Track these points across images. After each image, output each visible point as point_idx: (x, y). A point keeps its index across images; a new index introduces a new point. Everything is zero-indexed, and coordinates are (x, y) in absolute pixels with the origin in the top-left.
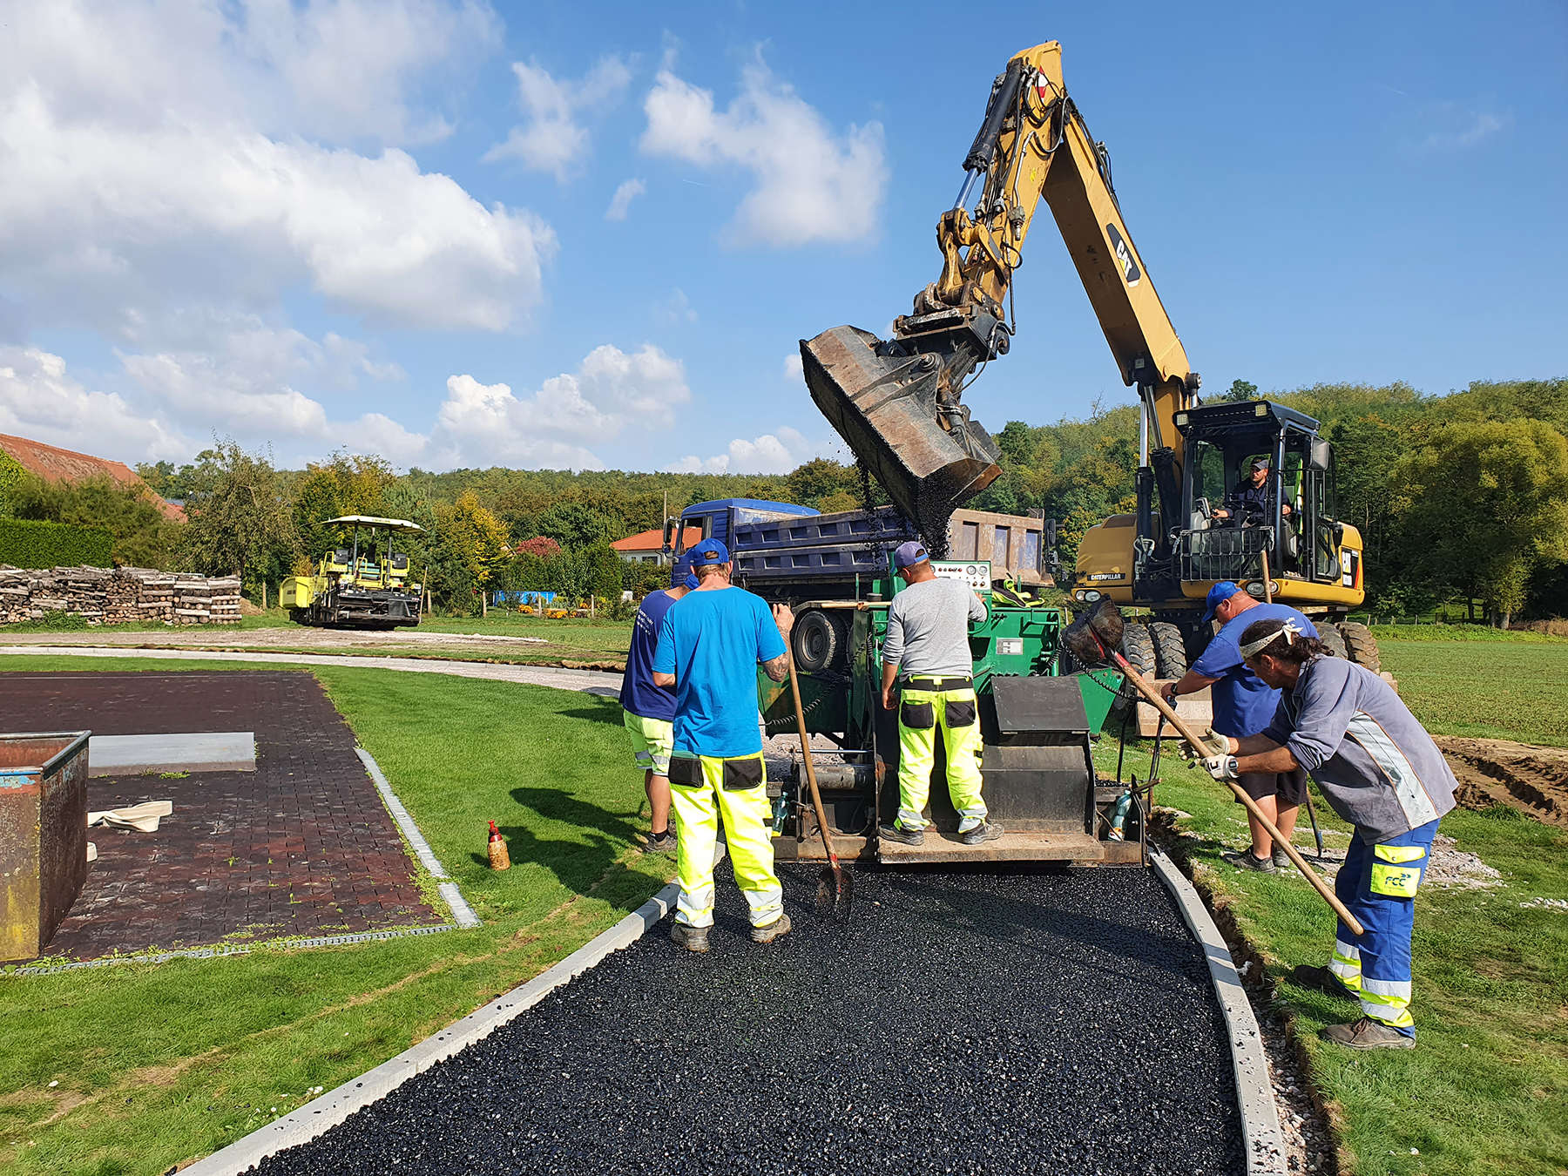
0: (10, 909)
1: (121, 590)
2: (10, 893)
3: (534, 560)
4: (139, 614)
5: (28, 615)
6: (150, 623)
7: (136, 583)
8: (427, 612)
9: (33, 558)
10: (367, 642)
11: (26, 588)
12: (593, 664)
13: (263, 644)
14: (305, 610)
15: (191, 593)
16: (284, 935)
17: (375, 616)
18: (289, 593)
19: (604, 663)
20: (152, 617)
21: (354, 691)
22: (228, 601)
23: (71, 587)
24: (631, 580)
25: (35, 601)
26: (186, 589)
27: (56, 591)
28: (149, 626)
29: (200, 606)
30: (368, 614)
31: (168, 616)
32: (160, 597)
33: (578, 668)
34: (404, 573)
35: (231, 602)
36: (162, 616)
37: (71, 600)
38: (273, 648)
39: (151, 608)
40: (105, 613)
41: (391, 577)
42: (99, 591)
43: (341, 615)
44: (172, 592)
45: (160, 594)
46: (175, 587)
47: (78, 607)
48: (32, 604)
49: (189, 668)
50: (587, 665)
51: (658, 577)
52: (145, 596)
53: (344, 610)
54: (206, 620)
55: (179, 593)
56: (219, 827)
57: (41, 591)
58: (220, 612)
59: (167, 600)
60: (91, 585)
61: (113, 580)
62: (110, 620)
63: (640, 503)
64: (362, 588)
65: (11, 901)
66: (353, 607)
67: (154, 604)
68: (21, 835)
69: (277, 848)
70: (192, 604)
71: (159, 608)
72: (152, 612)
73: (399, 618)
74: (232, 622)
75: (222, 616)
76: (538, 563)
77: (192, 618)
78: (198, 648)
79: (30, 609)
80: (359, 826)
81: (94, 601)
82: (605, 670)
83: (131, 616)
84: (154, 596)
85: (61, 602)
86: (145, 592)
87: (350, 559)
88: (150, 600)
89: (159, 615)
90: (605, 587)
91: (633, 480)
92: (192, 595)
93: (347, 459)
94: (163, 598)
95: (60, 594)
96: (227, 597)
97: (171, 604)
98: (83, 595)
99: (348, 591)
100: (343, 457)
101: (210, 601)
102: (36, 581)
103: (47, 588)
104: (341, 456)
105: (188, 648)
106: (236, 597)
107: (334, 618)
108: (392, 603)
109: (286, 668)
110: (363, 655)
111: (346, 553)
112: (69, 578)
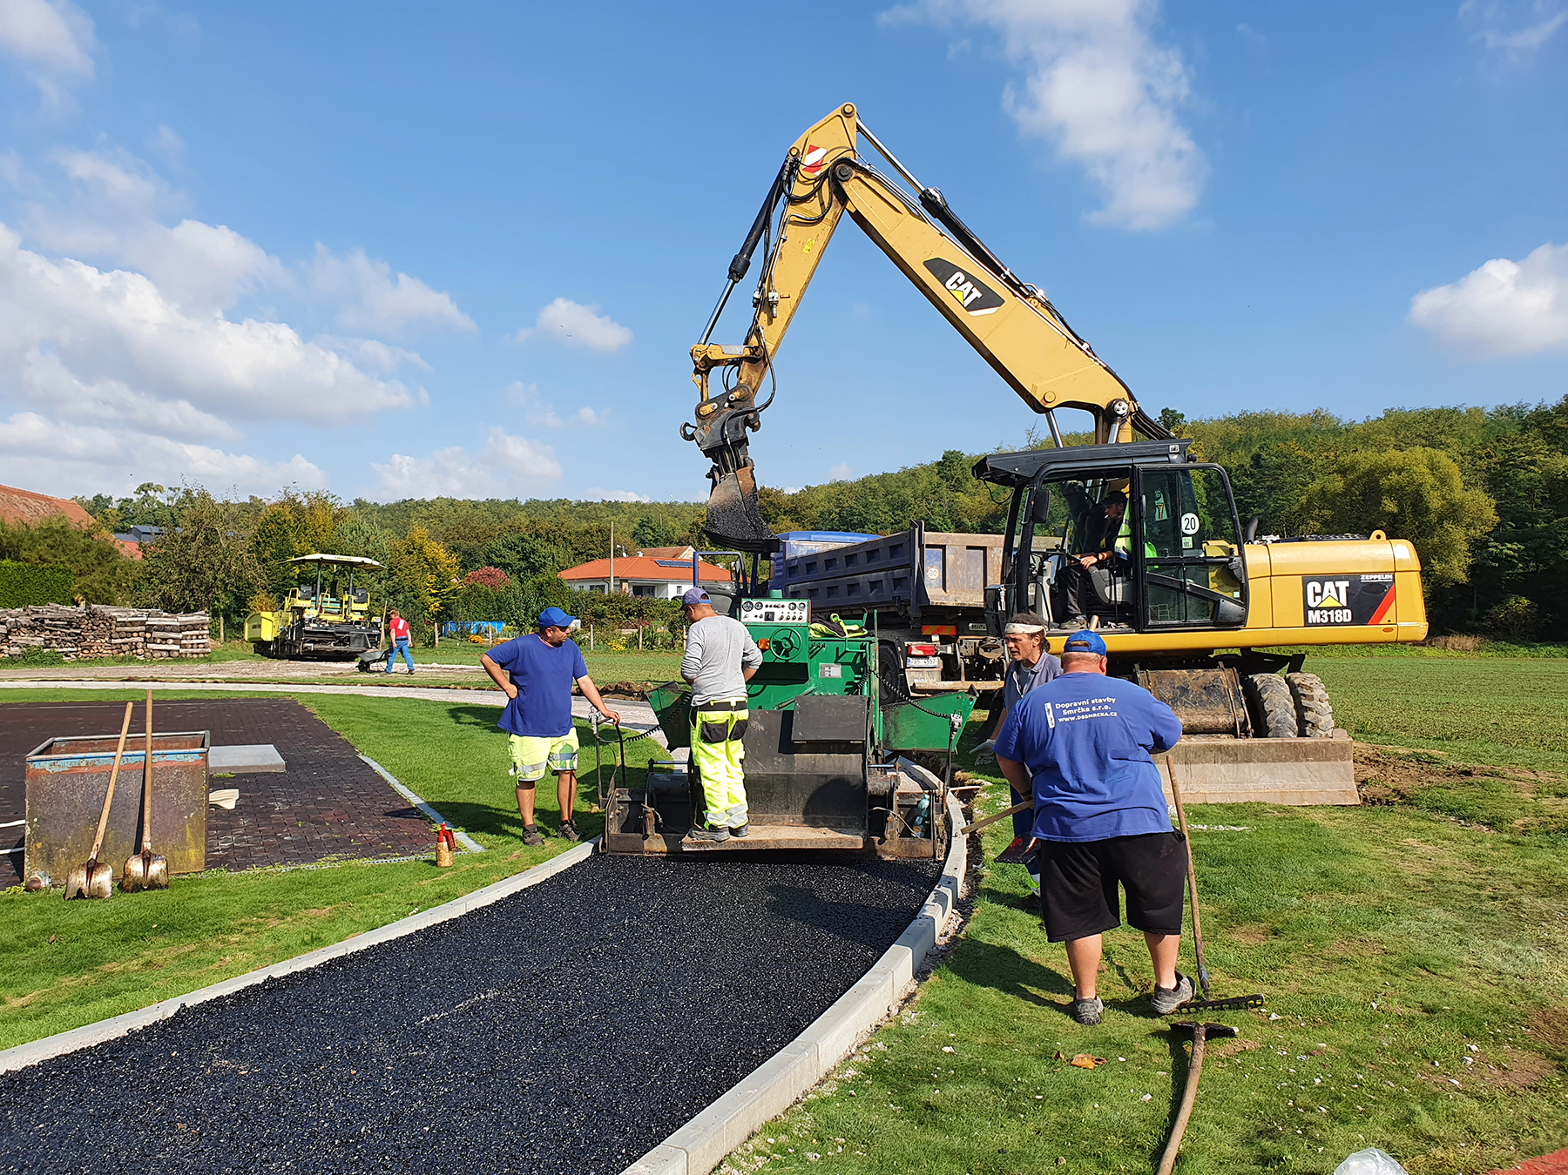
0: (187, 840)
1: (95, 627)
2: (188, 829)
3: (483, 591)
4: (112, 650)
5: (6, 652)
6: (123, 658)
7: (110, 620)
10: (336, 672)
11: (5, 627)
13: (239, 676)
14: (269, 643)
15: (162, 629)
17: (337, 648)
18: (254, 627)
20: (124, 652)
21: (340, 713)
22: (197, 636)
23: (47, 625)
25: (13, 638)
26: (158, 625)
27: (33, 628)
28: (122, 661)
29: (171, 641)
30: (331, 647)
31: (140, 651)
32: (132, 633)
34: (364, 607)
35: (200, 637)
36: (134, 651)
37: (47, 637)
38: (250, 679)
39: (124, 644)
40: (80, 649)
41: (352, 611)
42: (74, 628)
43: (306, 648)
44: (144, 628)
45: (132, 630)
46: (147, 623)
47: (54, 644)
48: (11, 642)
49: (184, 697)
51: (605, 605)
52: (118, 632)
53: (308, 642)
54: (176, 654)
55: (150, 629)
56: (278, 806)
57: (19, 629)
58: (190, 646)
59: (139, 636)
60: (66, 623)
61: (87, 617)
62: (84, 655)
63: (587, 532)
64: (325, 621)
65: (189, 834)
66: (317, 639)
67: (127, 640)
68: (194, 794)
69: (329, 817)
70: (163, 639)
71: (132, 643)
72: (125, 648)
73: (361, 649)
74: (202, 655)
75: (192, 650)
76: (487, 593)
77: (162, 652)
78: (180, 680)
79: (9, 647)
81: (69, 638)
83: (105, 652)
84: (127, 632)
85: (38, 639)
86: (118, 629)
87: (314, 594)
88: (123, 636)
89: (132, 650)
91: (579, 509)
92: (163, 631)
93: (298, 495)
94: (135, 634)
95: (37, 632)
96: (197, 632)
97: (142, 640)
98: (59, 633)
99: (312, 625)
100: (294, 492)
101: (180, 636)
102: (14, 620)
103: (25, 626)
105: (171, 680)
106: (205, 632)
107: (299, 650)
108: (354, 636)
109: (270, 696)
110: (335, 685)
111: (310, 589)
112: (46, 616)
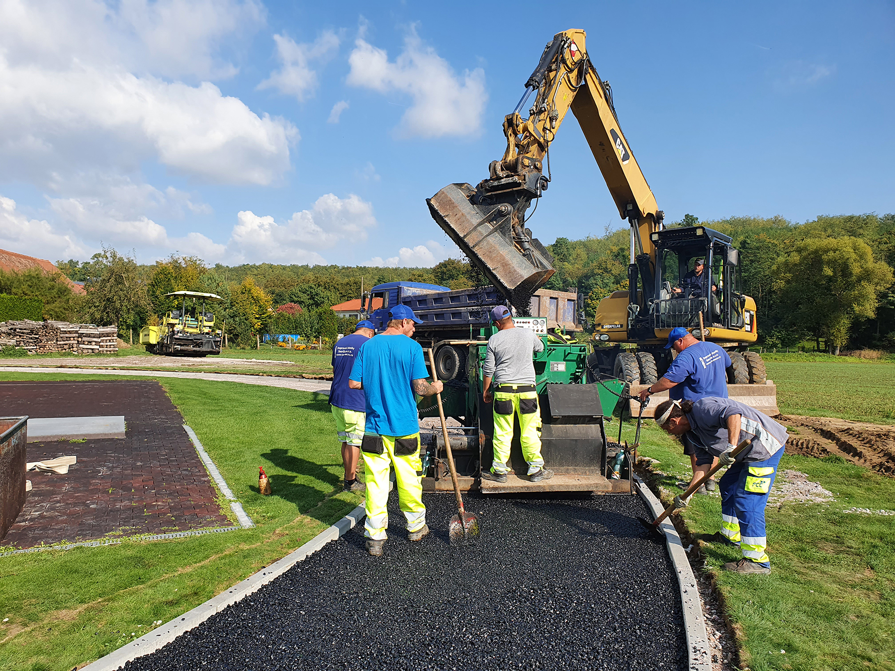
1: (47, 334)
3: (287, 316)
4: (58, 348)
6: (64, 353)
7: (56, 330)
8: (225, 346)
10: (190, 364)
12: (320, 376)
13: (130, 365)
14: (155, 345)
15: (88, 335)
16: (140, 533)
17: (195, 349)
18: (146, 335)
20: (65, 350)
21: (183, 392)
22: (110, 340)
23: (18, 332)
24: (343, 328)
26: (86, 333)
27: (9, 334)
28: (64, 355)
29: (94, 343)
30: (191, 348)
31: (75, 349)
32: (70, 338)
33: (312, 379)
34: (212, 324)
35: (111, 341)
36: (71, 349)
37: (18, 340)
38: (136, 367)
39: (65, 344)
40: (38, 347)
41: (204, 326)
42: (35, 335)
43: (176, 348)
44: (77, 335)
45: (70, 336)
46: (79, 332)
47: (22, 344)
49: (87, 379)
50: (317, 376)
52: (62, 338)
53: (177, 345)
54: (97, 351)
55: (81, 335)
56: (103, 471)
58: (105, 346)
59: (74, 340)
60: (29, 331)
61: (43, 328)
62: (41, 351)
63: (348, 284)
64: (188, 332)
66: (182, 343)
67: (67, 342)
69: (137, 483)
70: (89, 342)
71: (70, 344)
72: (66, 347)
73: (209, 350)
74: (112, 352)
75: (106, 349)
76: (289, 318)
78: (92, 368)
80: (185, 470)
81: (32, 341)
82: (322, 379)
83: (53, 349)
84: (67, 337)
85: (12, 341)
86: (62, 335)
87: (181, 316)
88: (64, 339)
89: (70, 349)
90: (328, 332)
91: (344, 271)
92: (89, 337)
93: (179, 258)
94: (72, 339)
95: (11, 336)
96: (109, 338)
97: (76, 342)
98: (25, 337)
99: (179, 334)
100: (177, 257)
101: (99, 340)
103: (4, 333)
105: (87, 367)
106: (115, 338)
107: (171, 350)
108: (205, 341)
109: (143, 379)
110: (187, 372)
111: (178, 312)
112: (17, 327)
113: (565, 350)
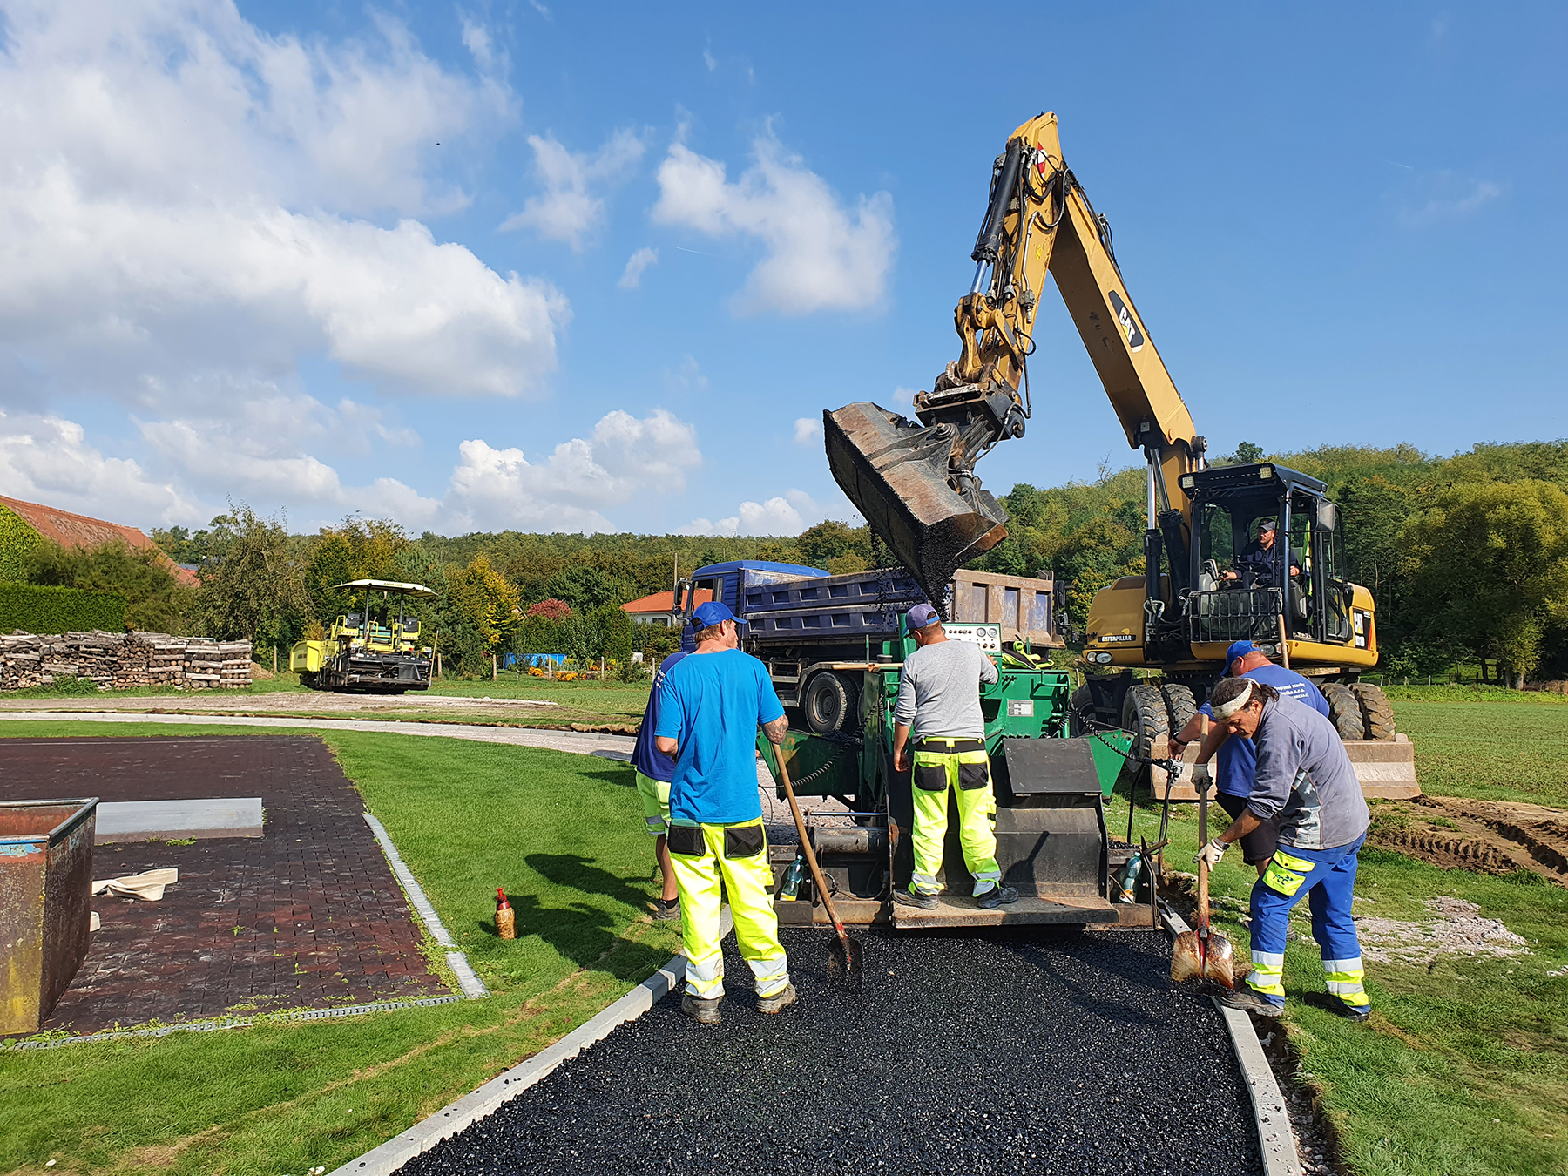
0: (11, 981)
1: (132, 655)
2: (11, 965)
3: (545, 623)
4: (149, 679)
5: (38, 680)
6: (160, 688)
7: (148, 648)
8: (437, 675)
9: (45, 623)
10: (377, 706)
11: (37, 653)
12: (602, 726)
13: (273, 709)
14: (316, 674)
15: (202, 657)
16: (288, 1007)
17: (385, 680)
18: (300, 657)
19: (614, 725)
20: (162, 682)
21: (363, 755)
22: (239, 665)
23: (82, 652)
24: (641, 642)
25: (46, 666)
26: (197, 654)
27: (67, 656)
28: (159, 691)
29: (211, 671)
30: (378, 678)
31: (178, 681)
32: (170, 661)
33: (588, 731)
34: (415, 636)
35: (241, 666)
36: (172, 681)
37: (82, 665)
38: (282, 712)
39: (162, 673)
40: (115, 678)
41: (402, 641)
42: (110, 656)
43: (352, 679)
44: (183, 656)
45: (171, 659)
46: (186, 651)
47: (89, 672)
48: (43, 670)
49: (198, 733)
50: (596, 728)
51: (668, 638)
52: (156, 661)
53: (354, 674)
54: (216, 684)
55: (190, 656)
56: (224, 895)
57: (52, 656)
58: (231, 676)
59: (177, 665)
60: (102, 650)
61: (124, 645)
62: (120, 685)
63: (651, 565)
64: (373, 651)
65: (13, 973)
66: (363, 670)
67: (165, 669)
68: (25, 904)
69: (283, 917)
70: (202, 669)
71: (170, 672)
72: (163, 677)
73: (411, 681)
74: (242, 686)
75: (232, 680)
76: (548, 626)
77: (202, 682)
78: (207, 713)
79: (41, 675)
80: (366, 894)
81: (105, 666)
82: (615, 733)
83: (142, 681)
84: (165, 661)
85: (72, 667)
86: (156, 657)
87: (362, 623)
88: (160, 664)
89: (169, 680)
90: (616, 649)
91: (643, 543)
92: (203, 660)
93: (360, 523)
94: (174, 663)
95: (71, 659)
96: (238, 662)
97: (181, 669)
98: (94, 660)
99: (359, 655)
100: (357, 521)
101: (221, 665)
102: (48, 646)
103: (59, 653)
104: (355, 521)
105: (198, 713)
106: (247, 661)
107: (344, 682)
108: (403, 667)
109: (295, 733)
110: (372, 720)
111: (358, 617)
112: (81, 643)
113: (1032, 680)
